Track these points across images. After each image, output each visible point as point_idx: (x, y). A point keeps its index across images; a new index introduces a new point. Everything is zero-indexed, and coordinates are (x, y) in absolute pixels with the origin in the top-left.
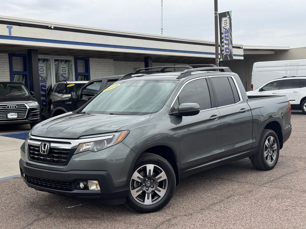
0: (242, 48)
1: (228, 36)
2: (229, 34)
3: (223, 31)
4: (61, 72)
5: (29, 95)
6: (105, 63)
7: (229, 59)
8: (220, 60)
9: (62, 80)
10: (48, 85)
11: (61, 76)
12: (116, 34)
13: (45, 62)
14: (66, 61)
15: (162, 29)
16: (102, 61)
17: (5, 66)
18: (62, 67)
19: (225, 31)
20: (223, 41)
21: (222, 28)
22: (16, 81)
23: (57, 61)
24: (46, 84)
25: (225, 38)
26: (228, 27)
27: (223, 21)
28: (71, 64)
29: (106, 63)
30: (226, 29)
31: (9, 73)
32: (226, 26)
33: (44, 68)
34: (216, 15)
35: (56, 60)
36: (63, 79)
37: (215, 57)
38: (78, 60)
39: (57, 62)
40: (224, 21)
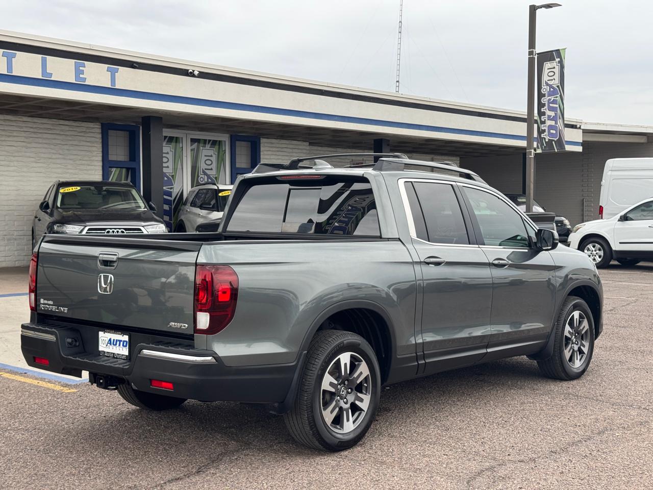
0: (580, 128)
1: (554, 102)
2: (557, 97)
3: (545, 89)
4: (202, 165)
5: (146, 209)
6: (291, 150)
7: (556, 151)
8: (536, 151)
9: (203, 182)
10: (175, 191)
11: (202, 173)
12: (321, 90)
13: (172, 143)
14: (214, 143)
15: (398, 81)
16: (286, 146)
17: (94, 149)
18: (205, 156)
19: (548, 90)
20: (545, 111)
21: (543, 83)
22: (114, 181)
23: (196, 142)
24: (171, 188)
25: (549, 105)
26: (556, 82)
27: (546, 68)
28: (224, 149)
29: (294, 151)
30: (551, 86)
31: (101, 164)
32: (552, 80)
33: (170, 156)
34: (532, 56)
35: (193, 141)
36: (206, 180)
37: (526, 146)
38: (237, 142)
39: (196, 144)
40: (548, 69)
